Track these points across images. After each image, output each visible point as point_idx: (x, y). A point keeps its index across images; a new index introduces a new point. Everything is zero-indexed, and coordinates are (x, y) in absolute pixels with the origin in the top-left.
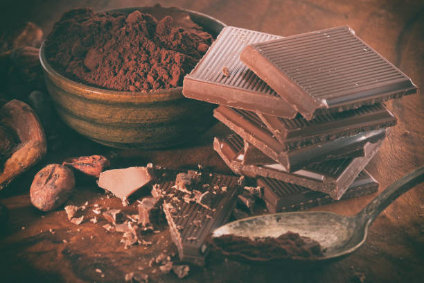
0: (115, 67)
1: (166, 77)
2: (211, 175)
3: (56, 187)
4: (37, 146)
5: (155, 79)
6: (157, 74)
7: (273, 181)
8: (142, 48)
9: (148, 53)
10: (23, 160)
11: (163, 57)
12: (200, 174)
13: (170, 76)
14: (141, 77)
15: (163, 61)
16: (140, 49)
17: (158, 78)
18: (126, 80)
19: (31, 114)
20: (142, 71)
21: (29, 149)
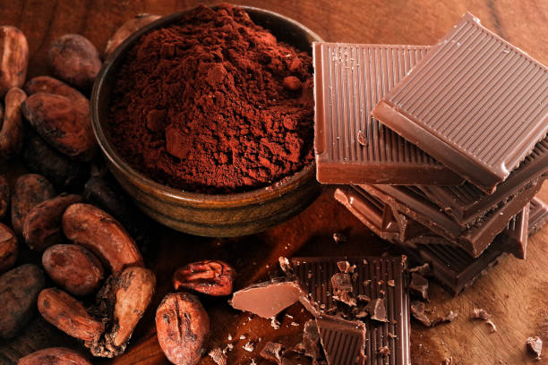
0: (212, 153)
1: (284, 154)
2: (365, 262)
3: (196, 337)
4: (147, 280)
5: (270, 160)
6: (270, 153)
7: (438, 248)
8: (237, 117)
9: (246, 121)
10: (138, 305)
11: (269, 124)
12: (355, 266)
13: (288, 152)
14: (252, 162)
15: (269, 130)
16: (236, 119)
17: (274, 158)
18: (236, 171)
19: (114, 225)
20: (252, 154)
21: (140, 288)
